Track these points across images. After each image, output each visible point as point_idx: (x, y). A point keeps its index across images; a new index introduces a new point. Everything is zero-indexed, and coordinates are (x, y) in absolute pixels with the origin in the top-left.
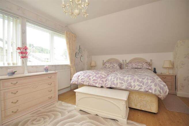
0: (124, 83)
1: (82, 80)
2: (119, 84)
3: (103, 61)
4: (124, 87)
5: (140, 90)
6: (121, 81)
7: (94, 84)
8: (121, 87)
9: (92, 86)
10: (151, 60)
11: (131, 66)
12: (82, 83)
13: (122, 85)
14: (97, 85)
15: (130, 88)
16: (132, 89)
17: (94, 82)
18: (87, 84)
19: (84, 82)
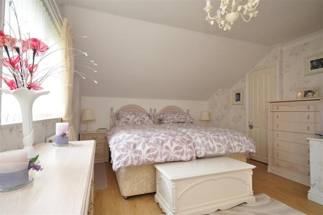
0: (222, 145)
1: (151, 153)
2: (216, 148)
3: (112, 109)
4: (223, 152)
5: (241, 152)
6: (218, 144)
7: (178, 157)
8: (219, 153)
9: (174, 161)
10: (188, 110)
11: (172, 119)
12: (151, 159)
13: (221, 148)
14: (184, 158)
15: (230, 151)
16: (232, 152)
17: (178, 153)
18: (163, 159)
19: (155, 156)
